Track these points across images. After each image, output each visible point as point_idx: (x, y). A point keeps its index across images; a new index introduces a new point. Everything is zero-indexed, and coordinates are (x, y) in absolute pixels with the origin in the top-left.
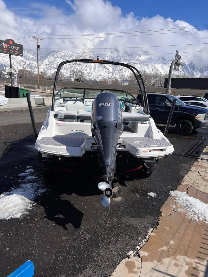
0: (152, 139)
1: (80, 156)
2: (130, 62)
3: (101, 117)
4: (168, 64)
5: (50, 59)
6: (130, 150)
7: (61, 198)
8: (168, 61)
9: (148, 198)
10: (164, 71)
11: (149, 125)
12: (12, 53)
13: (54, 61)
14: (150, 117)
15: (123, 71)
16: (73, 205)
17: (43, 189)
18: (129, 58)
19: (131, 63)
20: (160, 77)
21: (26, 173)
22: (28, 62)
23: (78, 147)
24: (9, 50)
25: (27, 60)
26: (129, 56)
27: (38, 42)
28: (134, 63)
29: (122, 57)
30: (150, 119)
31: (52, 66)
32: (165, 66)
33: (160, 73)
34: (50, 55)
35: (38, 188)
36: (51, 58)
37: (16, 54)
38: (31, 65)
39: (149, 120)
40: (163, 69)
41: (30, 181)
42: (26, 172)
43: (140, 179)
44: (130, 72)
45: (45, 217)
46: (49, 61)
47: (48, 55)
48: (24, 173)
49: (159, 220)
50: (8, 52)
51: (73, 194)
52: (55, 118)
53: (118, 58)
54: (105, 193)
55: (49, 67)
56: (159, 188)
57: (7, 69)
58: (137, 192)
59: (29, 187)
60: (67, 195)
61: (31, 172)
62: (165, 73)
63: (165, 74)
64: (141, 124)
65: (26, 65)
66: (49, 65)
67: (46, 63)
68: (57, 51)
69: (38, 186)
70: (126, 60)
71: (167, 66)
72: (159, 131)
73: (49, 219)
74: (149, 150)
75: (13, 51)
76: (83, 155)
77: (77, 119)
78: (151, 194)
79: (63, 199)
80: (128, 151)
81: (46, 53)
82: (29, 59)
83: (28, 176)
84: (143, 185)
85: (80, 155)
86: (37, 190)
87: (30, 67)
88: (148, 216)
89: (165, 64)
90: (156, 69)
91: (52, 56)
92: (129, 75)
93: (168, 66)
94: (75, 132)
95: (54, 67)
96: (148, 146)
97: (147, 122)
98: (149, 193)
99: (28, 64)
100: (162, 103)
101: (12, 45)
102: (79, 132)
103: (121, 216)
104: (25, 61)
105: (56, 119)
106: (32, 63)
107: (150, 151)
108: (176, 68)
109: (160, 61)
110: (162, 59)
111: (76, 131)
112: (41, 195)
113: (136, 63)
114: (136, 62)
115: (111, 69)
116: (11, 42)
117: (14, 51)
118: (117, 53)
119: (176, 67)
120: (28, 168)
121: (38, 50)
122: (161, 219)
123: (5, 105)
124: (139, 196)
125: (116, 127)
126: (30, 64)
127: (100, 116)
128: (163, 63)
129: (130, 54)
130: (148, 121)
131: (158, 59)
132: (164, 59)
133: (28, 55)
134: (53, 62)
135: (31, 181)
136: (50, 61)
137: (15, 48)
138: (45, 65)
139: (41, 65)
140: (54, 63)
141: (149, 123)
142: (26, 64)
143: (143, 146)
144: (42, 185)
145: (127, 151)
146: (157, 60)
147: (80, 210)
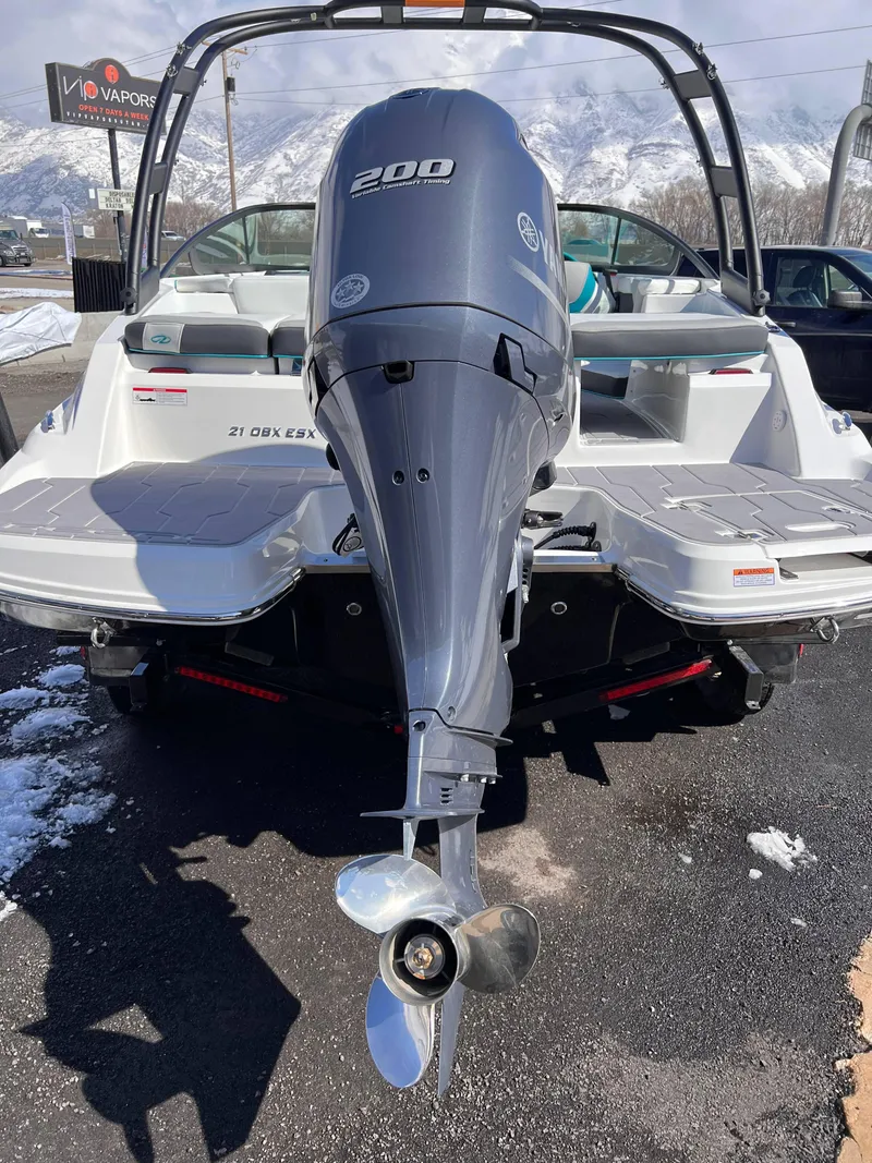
0: (789, 475)
1: (245, 614)
2: (646, 142)
3: (365, 280)
4: (823, 138)
5: (291, 153)
6: (628, 563)
7: (180, 870)
8: (822, 128)
9: (755, 874)
10: (802, 174)
11: (765, 381)
12: (118, 121)
13: (310, 159)
14: (774, 330)
15: (613, 186)
16: (245, 931)
17: (92, 798)
18: (641, 122)
19: (650, 145)
20: (783, 201)
21: (33, 691)
22: (202, 172)
23: (229, 549)
24: (104, 111)
25: (198, 163)
26: (640, 113)
27: (228, 63)
28: (664, 146)
29: (607, 121)
30: (772, 338)
31: (305, 180)
32: (805, 152)
33: (785, 183)
34: (290, 133)
35: (68, 788)
36: (298, 146)
37: (136, 124)
38: (214, 181)
39: (767, 349)
40: (797, 166)
41: (35, 746)
42: (37, 684)
43: (695, 732)
44: (642, 186)
45: (32, 1030)
46: (290, 159)
47: (286, 136)
48: (24, 689)
49: (850, 1090)
50: (101, 118)
51: (264, 835)
52: (128, 350)
53: (590, 128)
54: (399, 953)
55: (292, 185)
56: (822, 800)
57: (103, 194)
58: (679, 828)
59: (15, 783)
60: (230, 841)
61: (64, 683)
62: (805, 181)
63: (808, 188)
64: (713, 372)
65: (196, 186)
66: (290, 180)
67: (279, 171)
68: (320, 113)
69: (69, 774)
70: (626, 134)
71: (816, 149)
72: (835, 422)
73: (52, 1051)
74: (779, 560)
75: (124, 114)
76: (268, 603)
77: (270, 354)
78: (773, 844)
79: (190, 873)
80: (615, 567)
81: (277, 123)
82: (204, 158)
83: (38, 704)
84: (717, 775)
85: (247, 607)
86: (56, 803)
87: (211, 190)
88: (759, 1043)
89: (807, 139)
90: (763, 166)
91: (301, 135)
92: (637, 203)
93: (820, 148)
94: (261, 441)
95: (310, 184)
96: (776, 534)
97: (755, 362)
98: (755, 838)
99: (204, 177)
100: (810, 297)
101: (119, 88)
102: (283, 440)
103: (560, 1029)
104: (189, 166)
105: (133, 355)
106: (218, 173)
107: (787, 569)
108: (863, 146)
109: (782, 129)
110: (794, 116)
111: (266, 433)
112: (65, 843)
113: (671, 146)
114: (674, 141)
115: (560, 177)
116: (111, 75)
117: (126, 114)
118: (583, 101)
119: (865, 142)
120: (58, 658)
121: (227, 101)
122: (858, 1077)
123: (69, 345)
124: (688, 860)
125: (502, 366)
126: (210, 178)
127: (353, 276)
128: (797, 136)
129: (644, 103)
130: (762, 357)
131: (775, 117)
132: (801, 116)
133: (202, 137)
134: (305, 164)
135: (43, 742)
136: (294, 161)
137: (130, 96)
138: (272, 180)
139: (256, 182)
140: (311, 166)
141: (771, 367)
142: (193, 177)
143: (730, 533)
144: (94, 768)
145: (609, 570)
146: (769, 121)
147: (282, 974)
